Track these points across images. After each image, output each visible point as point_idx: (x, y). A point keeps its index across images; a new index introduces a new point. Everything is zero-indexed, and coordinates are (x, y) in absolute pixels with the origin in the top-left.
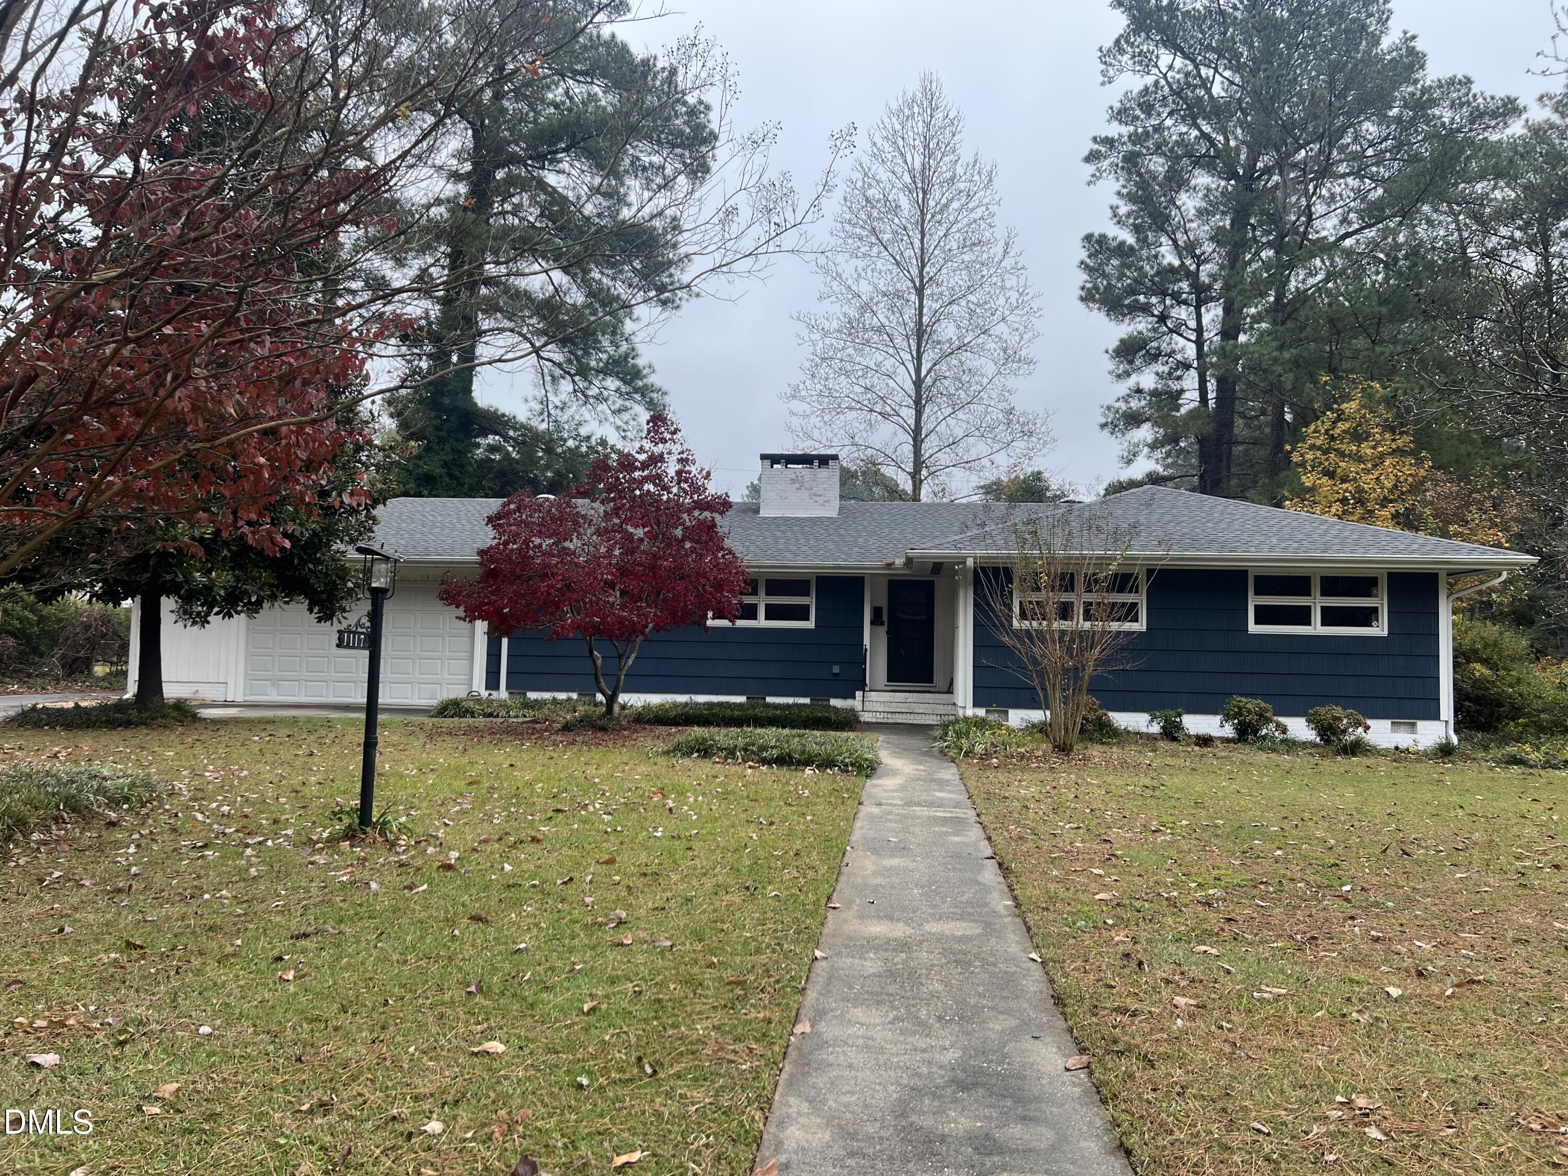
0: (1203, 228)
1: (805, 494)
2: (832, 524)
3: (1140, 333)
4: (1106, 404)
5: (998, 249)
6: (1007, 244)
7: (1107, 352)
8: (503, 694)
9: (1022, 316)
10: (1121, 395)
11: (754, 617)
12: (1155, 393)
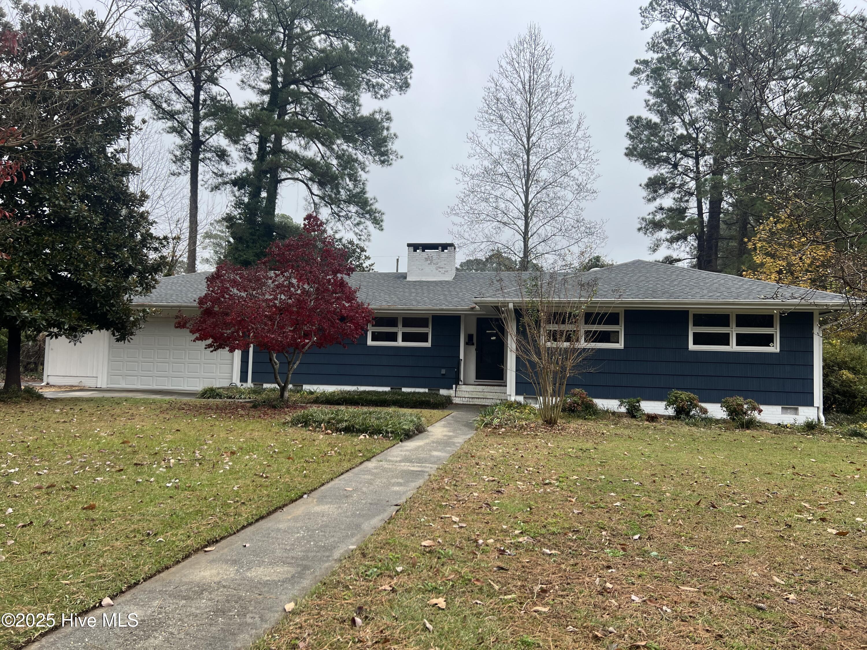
0: (700, 111)
1: (433, 267)
2: (447, 285)
3: (662, 174)
4: (641, 217)
5: (574, 126)
6: (580, 123)
7: (641, 185)
8: (250, 384)
9: (587, 164)
10: (651, 211)
11: (395, 340)
12: (670, 210)
